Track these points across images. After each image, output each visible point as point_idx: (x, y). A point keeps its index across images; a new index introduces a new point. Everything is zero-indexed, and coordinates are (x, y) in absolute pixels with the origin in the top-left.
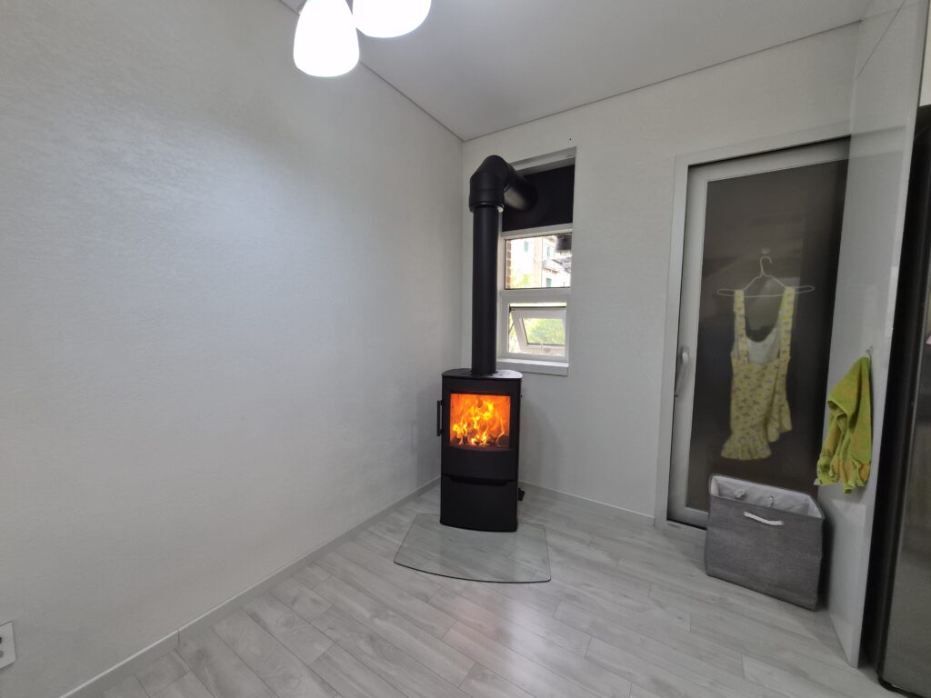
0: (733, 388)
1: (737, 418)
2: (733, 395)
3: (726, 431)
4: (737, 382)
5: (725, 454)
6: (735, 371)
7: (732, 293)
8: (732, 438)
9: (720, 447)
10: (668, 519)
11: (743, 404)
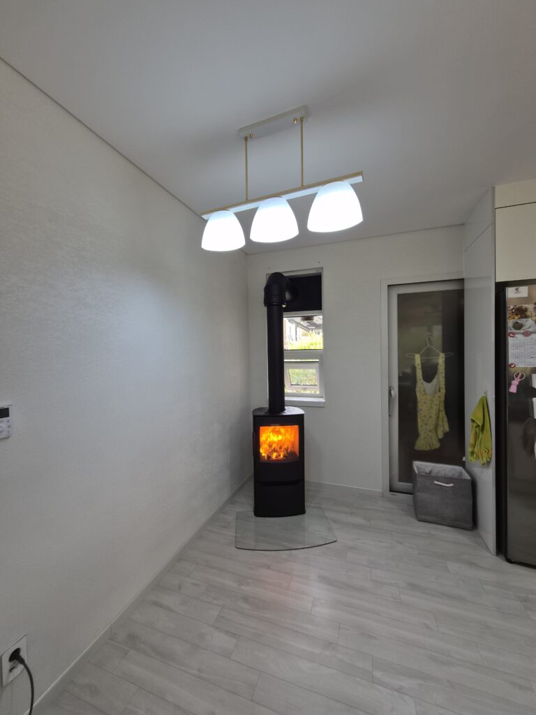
0: (418, 409)
1: (422, 426)
2: (419, 414)
3: (416, 435)
4: (420, 406)
5: (416, 448)
6: (419, 400)
7: (414, 356)
8: (420, 437)
9: (413, 444)
10: (390, 491)
11: (423, 418)
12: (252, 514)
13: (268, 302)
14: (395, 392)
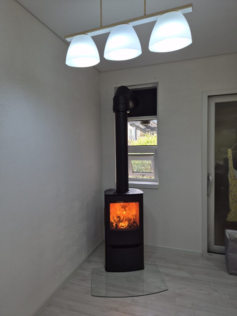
1: (232, 203)
2: (230, 194)
4: (231, 188)
5: (228, 220)
6: (230, 183)
7: (227, 150)
10: (208, 252)
11: (233, 197)
12: (104, 270)
13: (116, 109)
14: (212, 178)
